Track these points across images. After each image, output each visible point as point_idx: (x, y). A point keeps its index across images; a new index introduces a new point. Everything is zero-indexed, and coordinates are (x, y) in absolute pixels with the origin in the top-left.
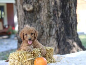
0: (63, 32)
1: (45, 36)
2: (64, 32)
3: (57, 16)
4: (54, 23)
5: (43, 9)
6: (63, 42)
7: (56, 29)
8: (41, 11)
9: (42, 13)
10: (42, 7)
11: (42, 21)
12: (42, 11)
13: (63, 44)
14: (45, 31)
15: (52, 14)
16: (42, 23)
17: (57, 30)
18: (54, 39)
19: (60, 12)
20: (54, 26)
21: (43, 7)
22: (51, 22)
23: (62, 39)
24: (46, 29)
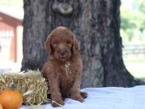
0: (112, 49)
1: (86, 56)
2: (114, 50)
3: (104, 24)
4: (99, 35)
5: (84, 12)
6: (112, 66)
7: (102, 45)
8: (81, 16)
9: (83, 18)
10: (84, 10)
11: (82, 32)
12: (83, 15)
13: (112, 68)
14: (86, 47)
15: (97, 21)
16: (82, 34)
17: (104, 47)
18: (98, 61)
19: (110, 18)
20: (98, 40)
21: (86, 9)
22: (94, 34)
23: (110, 60)
24: (88, 44)
